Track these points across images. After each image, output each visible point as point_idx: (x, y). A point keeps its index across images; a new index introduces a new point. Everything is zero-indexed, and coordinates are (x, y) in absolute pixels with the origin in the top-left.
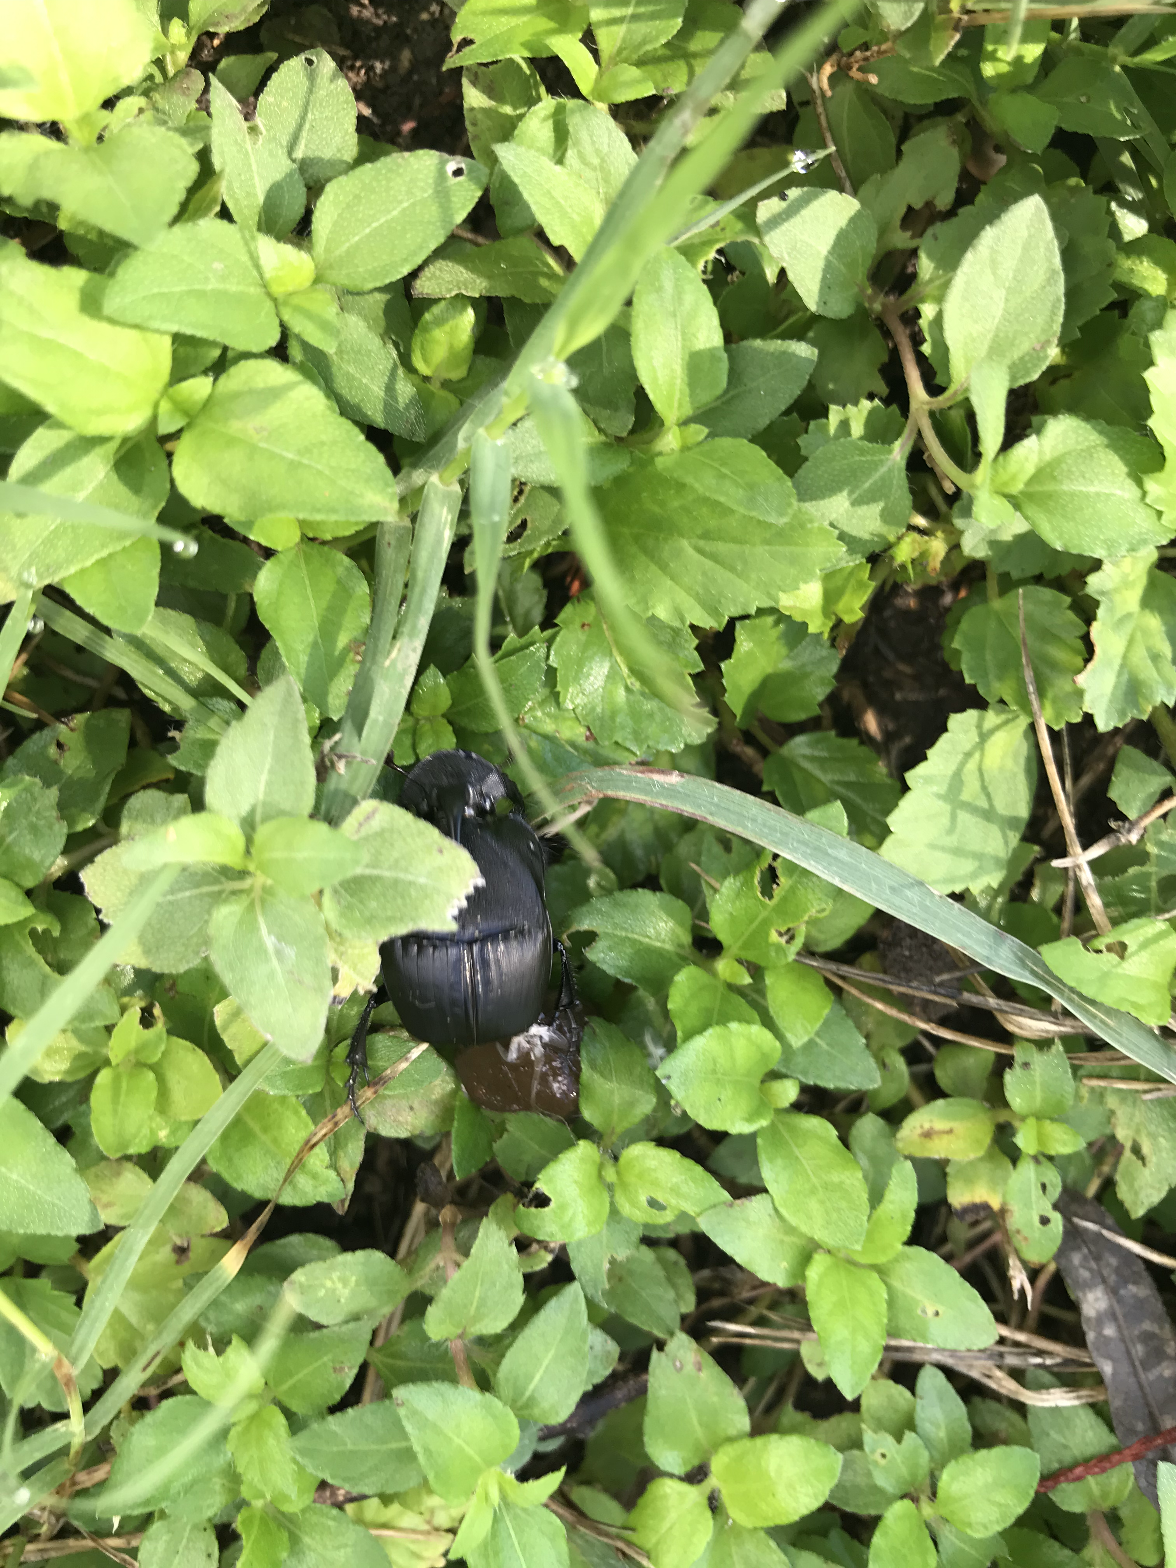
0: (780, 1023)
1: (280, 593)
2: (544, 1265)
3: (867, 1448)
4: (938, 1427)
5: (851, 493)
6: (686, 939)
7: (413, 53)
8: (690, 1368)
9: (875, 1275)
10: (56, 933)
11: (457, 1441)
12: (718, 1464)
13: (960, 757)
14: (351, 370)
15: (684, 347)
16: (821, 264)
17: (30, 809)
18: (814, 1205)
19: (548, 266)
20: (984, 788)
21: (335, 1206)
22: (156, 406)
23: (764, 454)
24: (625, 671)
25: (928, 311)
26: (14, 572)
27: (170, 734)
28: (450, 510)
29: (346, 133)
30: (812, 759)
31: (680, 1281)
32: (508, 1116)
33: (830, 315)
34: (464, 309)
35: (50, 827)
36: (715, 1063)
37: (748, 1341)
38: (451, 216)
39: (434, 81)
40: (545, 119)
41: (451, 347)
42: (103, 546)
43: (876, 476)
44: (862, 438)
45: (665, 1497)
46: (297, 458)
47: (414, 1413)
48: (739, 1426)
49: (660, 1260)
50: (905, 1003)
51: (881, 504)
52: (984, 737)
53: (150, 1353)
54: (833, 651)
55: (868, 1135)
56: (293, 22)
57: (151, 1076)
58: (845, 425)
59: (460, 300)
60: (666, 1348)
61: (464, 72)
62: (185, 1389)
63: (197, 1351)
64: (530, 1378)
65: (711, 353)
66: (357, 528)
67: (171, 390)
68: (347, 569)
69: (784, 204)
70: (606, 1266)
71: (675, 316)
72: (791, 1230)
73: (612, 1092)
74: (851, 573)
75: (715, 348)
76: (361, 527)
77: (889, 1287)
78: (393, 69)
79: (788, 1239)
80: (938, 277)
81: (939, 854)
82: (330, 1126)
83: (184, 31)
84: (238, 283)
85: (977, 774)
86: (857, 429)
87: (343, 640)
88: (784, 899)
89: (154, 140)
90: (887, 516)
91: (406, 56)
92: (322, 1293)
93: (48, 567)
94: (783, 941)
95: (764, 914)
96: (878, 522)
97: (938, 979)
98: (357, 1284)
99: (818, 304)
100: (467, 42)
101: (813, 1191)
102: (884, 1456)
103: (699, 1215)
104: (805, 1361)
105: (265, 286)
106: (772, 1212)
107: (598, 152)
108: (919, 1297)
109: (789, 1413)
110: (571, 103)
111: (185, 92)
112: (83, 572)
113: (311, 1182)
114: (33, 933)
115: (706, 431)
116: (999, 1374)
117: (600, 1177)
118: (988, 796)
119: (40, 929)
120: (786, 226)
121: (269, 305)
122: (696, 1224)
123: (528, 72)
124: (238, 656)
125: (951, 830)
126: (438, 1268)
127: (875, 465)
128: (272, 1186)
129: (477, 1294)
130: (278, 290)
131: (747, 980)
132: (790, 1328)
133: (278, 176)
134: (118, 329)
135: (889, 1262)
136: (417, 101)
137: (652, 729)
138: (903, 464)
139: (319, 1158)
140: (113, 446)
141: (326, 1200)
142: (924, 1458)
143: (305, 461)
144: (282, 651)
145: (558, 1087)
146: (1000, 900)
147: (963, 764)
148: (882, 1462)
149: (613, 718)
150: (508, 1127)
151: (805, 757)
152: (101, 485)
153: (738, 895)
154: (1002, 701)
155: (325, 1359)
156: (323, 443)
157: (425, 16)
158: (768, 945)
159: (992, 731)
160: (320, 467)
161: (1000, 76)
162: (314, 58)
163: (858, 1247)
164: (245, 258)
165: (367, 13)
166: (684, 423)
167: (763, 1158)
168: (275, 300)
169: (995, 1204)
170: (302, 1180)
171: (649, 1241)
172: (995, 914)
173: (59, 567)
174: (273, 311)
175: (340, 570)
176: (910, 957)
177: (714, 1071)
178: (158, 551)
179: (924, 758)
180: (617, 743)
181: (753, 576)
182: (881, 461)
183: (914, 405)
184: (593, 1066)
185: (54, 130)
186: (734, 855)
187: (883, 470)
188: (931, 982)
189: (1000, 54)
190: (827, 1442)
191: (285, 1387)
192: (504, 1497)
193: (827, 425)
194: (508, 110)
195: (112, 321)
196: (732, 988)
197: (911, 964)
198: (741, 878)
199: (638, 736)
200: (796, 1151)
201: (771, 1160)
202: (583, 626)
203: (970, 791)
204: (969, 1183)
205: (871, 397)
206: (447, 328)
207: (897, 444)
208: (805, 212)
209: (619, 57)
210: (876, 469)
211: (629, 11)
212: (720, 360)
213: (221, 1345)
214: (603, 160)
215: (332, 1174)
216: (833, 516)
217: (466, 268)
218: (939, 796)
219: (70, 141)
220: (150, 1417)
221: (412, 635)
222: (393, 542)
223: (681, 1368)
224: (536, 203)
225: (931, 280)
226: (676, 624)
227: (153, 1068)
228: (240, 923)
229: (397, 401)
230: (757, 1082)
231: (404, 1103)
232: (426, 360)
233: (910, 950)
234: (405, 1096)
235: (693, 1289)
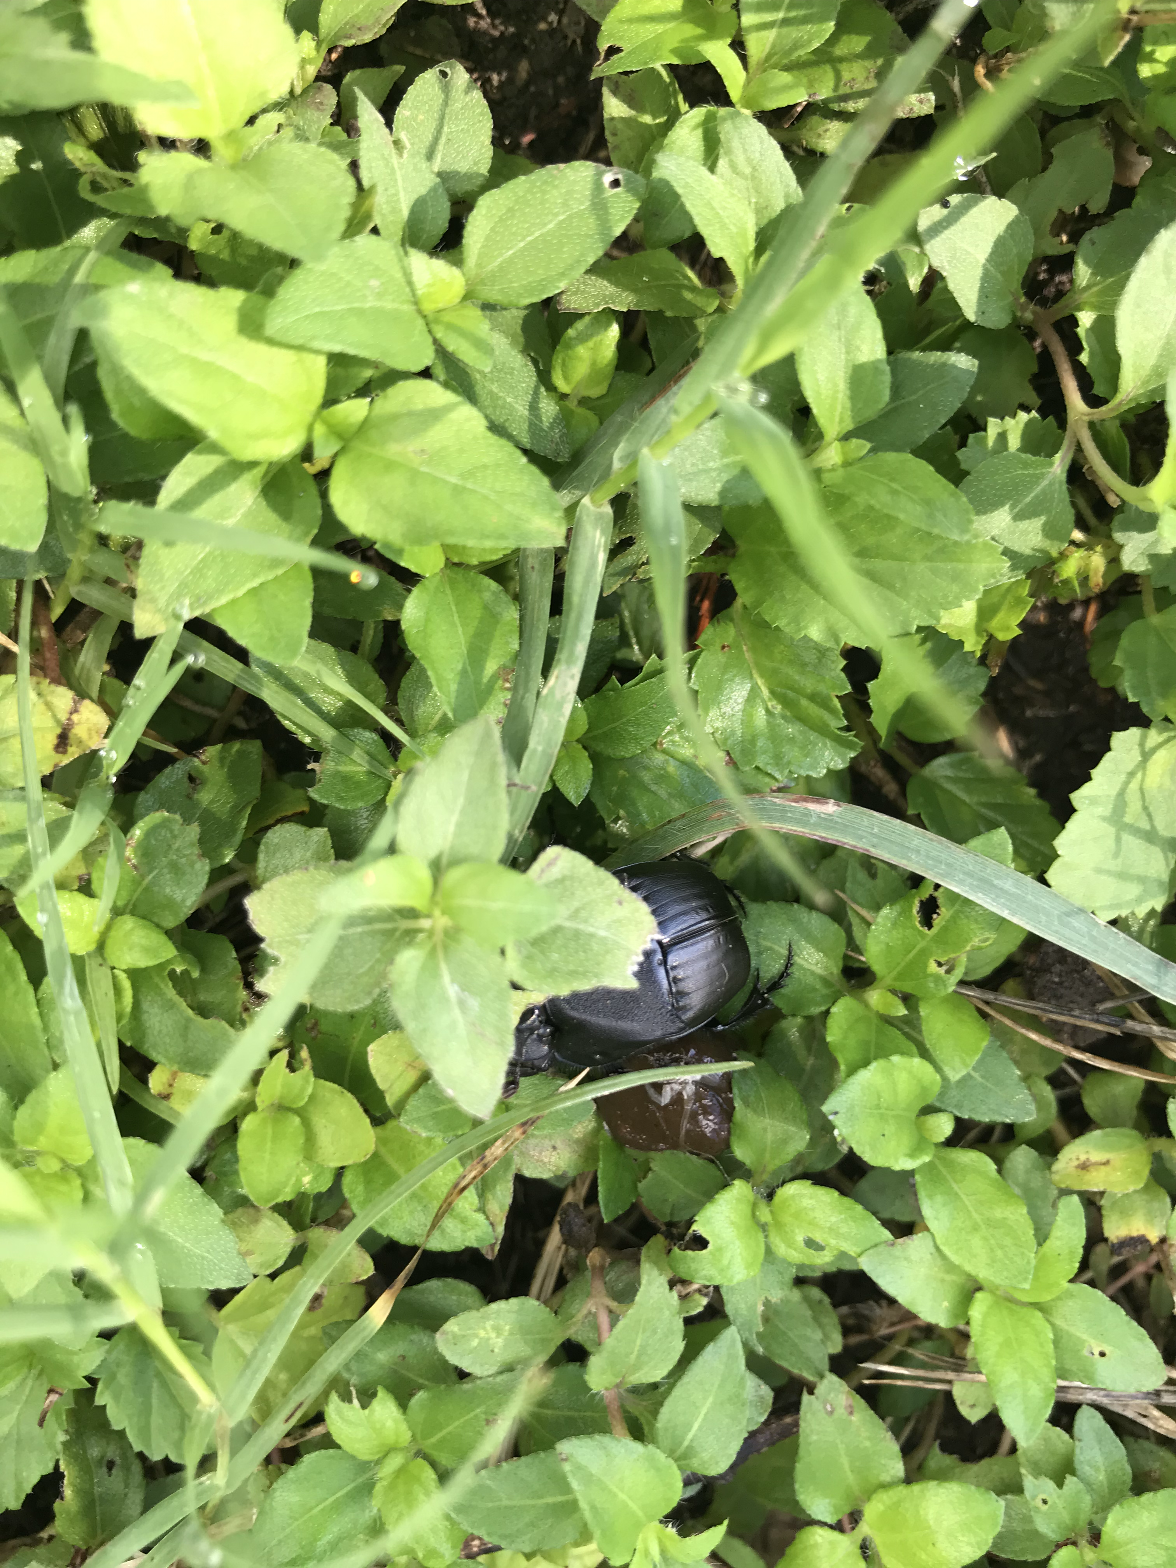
0: (937, 1054)
1: (427, 620)
2: (700, 1309)
3: (1027, 1494)
4: (1097, 1470)
5: (1012, 508)
6: (835, 969)
7: (530, 64)
8: (841, 1412)
9: (1039, 1314)
10: (196, 974)
11: (622, 1496)
12: (872, 1511)
13: (1123, 777)
14: (494, 388)
15: (847, 361)
16: (979, 272)
17: (170, 846)
18: (976, 1242)
19: (689, 279)
20: (1145, 808)
21: (484, 1252)
22: (310, 429)
23: (931, 468)
24: (765, 692)
25: (1086, 319)
26: (162, 602)
27: (309, 767)
28: (603, 532)
29: (483, 146)
30: (955, 780)
31: (825, 1320)
32: (652, 1154)
33: (988, 325)
34: (608, 325)
35: (192, 865)
36: (879, 1097)
37: (899, 1383)
38: (610, 228)
39: (551, 92)
40: (696, 128)
41: (594, 363)
42: (255, 575)
43: (1038, 489)
44: (1018, 450)
45: (816, 1545)
46: (460, 483)
47: (579, 1468)
48: (892, 1472)
49: (806, 1299)
50: (1054, 1030)
51: (1043, 519)
52: (1146, 756)
53: (292, 1406)
54: (982, 669)
55: (1021, 1167)
56: (412, 34)
57: (297, 1120)
58: (1002, 437)
59: (610, 314)
60: (816, 1391)
61: (604, 82)
62: (328, 1442)
63: (342, 1404)
64: (689, 1426)
65: (874, 366)
66: (505, 552)
67: (325, 412)
68: (494, 593)
69: (945, 211)
70: (761, 1308)
71: (839, 328)
72: (950, 1267)
73: (765, 1130)
74: (1009, 589)
75: (879, 361)
76: (509, 552)
77: (1052, 1325)
78: (510, 80)
79: (949, 1278)
80: (1095, 285)
81: (1104, 878)
82: (479, 1168)
83: (313, 44)
84: (393, 301)
85: (1138, 795)
86: (1014, 442)
87: (491, 667)
88: (945, 929)
89: (305, 157)
90: (1049, 532)
91: (524, 68)
92: (475, 1343)
93: (198, 598)
94: (942, 971)
95: (922, 944)
96: (1040, 537)
97: (1101, 1007)
98: (511, 1333)
99: (976, 313)
100: (613, 51)
101: (976, 1228)
102: (1045, 1502)
103: (859, 1256)
104: (958, 1402)
105: (416, 303)
106: (933, 1250)
107: (749, 161)
108: (1085, 1337)
109: (937, 1458)
110: (723, 111)
111: (319, 107)
112: (233, 602)
113: (460, 1226)
114: (172, 974)
115: (868, 445)
116: (1156, 1413)
117: (754, 1215)
118: (1149, 816)
119: (178, 970)
120: (946, 234)
121: (420, 322)
122: (857, 1264)
123: (668, 80)
124: (377, 683)
125: (1116, 855)
126: (590, 1313)
127: (1038, 478)
128: (419, 1232)
129: (638, 1342)
130: (428, 307)
131: (902, 1011)
132: (946, 1369)
133: (423, 191)
134: (275, 350)
135: (1053, 1300)
136: (533, 112)
137: (792, 753)
138: (1064, 477)
139: (468, 1202)
140: (258, 472)
141: (475, 1245)
142: (1087, 1502)
143: (469, 485)
144: (433, 680)
145: (708, 1124)
146: (1152, 922)
147: (1127, 783)
148: (1045, 1508)
149: (753, 741)
150: (652, 1165)
151: (947, 778)
152: (248, 514)
153: (894, 925)
154: (1167, 719)
155: (478, 1410)
156: (485, 467)
157: (543, 26)
158: (926, 976)
159: (1154, 750)
160: (485, 491)
161: (1156, 77)
162: (448, 70)
163: (1027, 1286)
164: (399, 275)
165: (484, 24)
166: (846, 437)
167: (922, 1194)
168: (425, 317)
169: (1153, 1237)
170: (449, 1224)
171: (800, 1281)
172: (1147, 937)
173: (210, 597)
174: (425, 329)
175: (487, 596)
176: (1060, 983)
177: (878, 1107)
178: (310, 579)
179: (1089, 778)
180: (757, 768)
181: (913, 594)
182: (1043, 474)
183: (1072, 416)
184: (746, 1103)
185: (202, 147)
186: (879, 881)
187: (1045, 483)
188: (1093, 1011)
189: (1158, 55)
190: (988, 1489)
191: (433, 1440)
192: (663, 1552)
193: (985, 438)
194: (647, 119)
195: (271, 342)
196: (888, 1020)
197: (1062, 991)
198: (897, 907)
199: (778, 759)
200: (955, 1186)
201: (930, 1197)
202: (723, 647)
203: (1133, 813)
204: (1125, 1213)
205: (1027, 410)
206: (591, 344)
207: (1058, 456)
208: (965, 220)
209: (770, 62)
210: (1037, 483)
211: (781, 15)
212: (883, 372)
213: (367, 1397)
214: (754, 169)
215: (480, 1217)
216: (995, 532)
217: (610, 281)
218: (1104, 819)
219: (216, 159)
220: (292, 1473)
221: (570, 662)
222: (537, 566)
223: (832, 1412)
224: (699, 214)
225: (1088, 287)
226: (830, 644)
227: (298, 1112)
228: (424, 968)
229: (541, 421)
230: (913, 1115)
231: (547, 1143)
232: (566, 378)
233: (1060, 976)
234: (550, 1137)
235: (839, 1328)
